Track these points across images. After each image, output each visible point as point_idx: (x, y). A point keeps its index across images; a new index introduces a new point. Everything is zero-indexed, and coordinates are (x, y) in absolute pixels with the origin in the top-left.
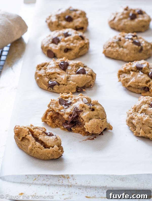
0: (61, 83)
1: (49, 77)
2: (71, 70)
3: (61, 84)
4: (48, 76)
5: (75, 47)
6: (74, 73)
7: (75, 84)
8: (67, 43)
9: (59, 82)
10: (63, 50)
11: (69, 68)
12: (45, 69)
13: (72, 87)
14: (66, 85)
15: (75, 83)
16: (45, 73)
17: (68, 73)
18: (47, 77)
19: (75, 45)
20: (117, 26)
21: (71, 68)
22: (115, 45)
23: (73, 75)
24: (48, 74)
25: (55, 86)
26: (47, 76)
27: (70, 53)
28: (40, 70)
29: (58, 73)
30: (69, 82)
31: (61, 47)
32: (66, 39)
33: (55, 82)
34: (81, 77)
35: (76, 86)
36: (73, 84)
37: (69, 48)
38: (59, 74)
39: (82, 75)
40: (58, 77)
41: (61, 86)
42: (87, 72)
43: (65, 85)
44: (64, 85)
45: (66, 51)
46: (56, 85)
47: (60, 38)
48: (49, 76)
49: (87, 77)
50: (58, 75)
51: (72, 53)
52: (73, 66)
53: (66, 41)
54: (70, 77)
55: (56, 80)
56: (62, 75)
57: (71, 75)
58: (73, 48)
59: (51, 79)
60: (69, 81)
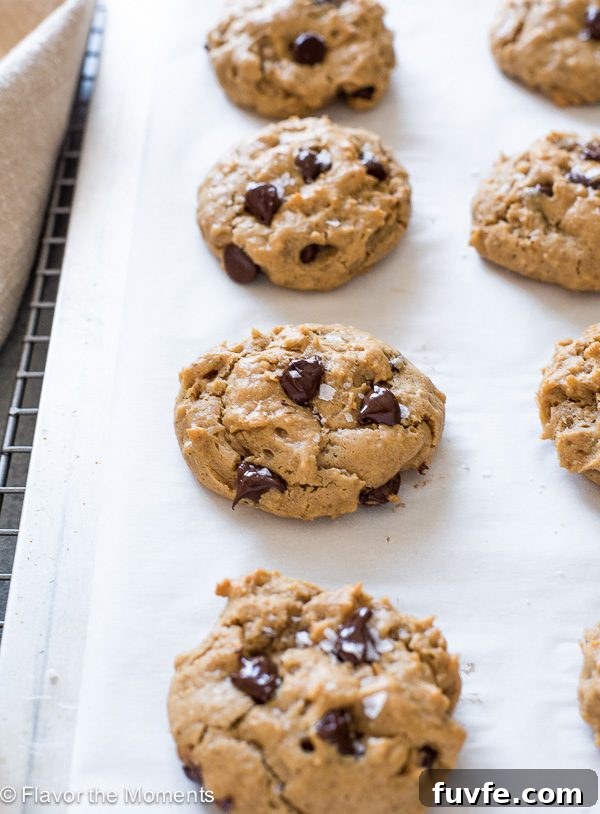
0: (291, 479)
1: (239, 442)
2: (338, 403)
3: (292, 483)
4: (235, 434)
5: (351, 235)
6: (350, 418)
7: (356, 484)
8: (314, 219)
9: (281, 472)
10: (296, 254)
11: (327, 392)
12: (220, 394)
13: (343, 497)
14: (316, 488)
15: (354, 477)
16: (220, 421)
17: (324, 420)
18: (229, 442)
19: (347, 228)
20: (532, 72)
21: (338, 394)
22: (525, 213)
23: (347, 432)
24: (233, 428)
25: (267, 494)
26: (231, 437)
27: (327, 266)
28: (197, 396)
29: (279, 425)
30: (327, 471)
31: (288, 239)
32: (309, 192)
33: (264, 472)
34: (379, 445)
35: (360, 487)
36: (345, 481)
37: (322, 241)
38: (280, 431)
39: (383, 432)
40: (277, 449)
41: (292, 493)
42: (405, 411)
43: (309, 489)
44: (304, 487)
45: (309, 255)
46: (271, 490)
47: (279, 185)
48: (240, 437)
49: (406, 441)
50: (278, 440)
51: (336, 265)
52: (344, 379)
53: (307, 210)
54: (329, 442)
55: (271, 463)
56: (295, 439)
57: (336, 430)
58: (341, 243)
59: (248, 453)
60: (328, 467)
